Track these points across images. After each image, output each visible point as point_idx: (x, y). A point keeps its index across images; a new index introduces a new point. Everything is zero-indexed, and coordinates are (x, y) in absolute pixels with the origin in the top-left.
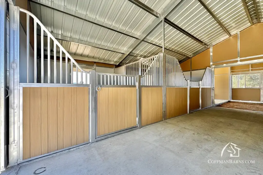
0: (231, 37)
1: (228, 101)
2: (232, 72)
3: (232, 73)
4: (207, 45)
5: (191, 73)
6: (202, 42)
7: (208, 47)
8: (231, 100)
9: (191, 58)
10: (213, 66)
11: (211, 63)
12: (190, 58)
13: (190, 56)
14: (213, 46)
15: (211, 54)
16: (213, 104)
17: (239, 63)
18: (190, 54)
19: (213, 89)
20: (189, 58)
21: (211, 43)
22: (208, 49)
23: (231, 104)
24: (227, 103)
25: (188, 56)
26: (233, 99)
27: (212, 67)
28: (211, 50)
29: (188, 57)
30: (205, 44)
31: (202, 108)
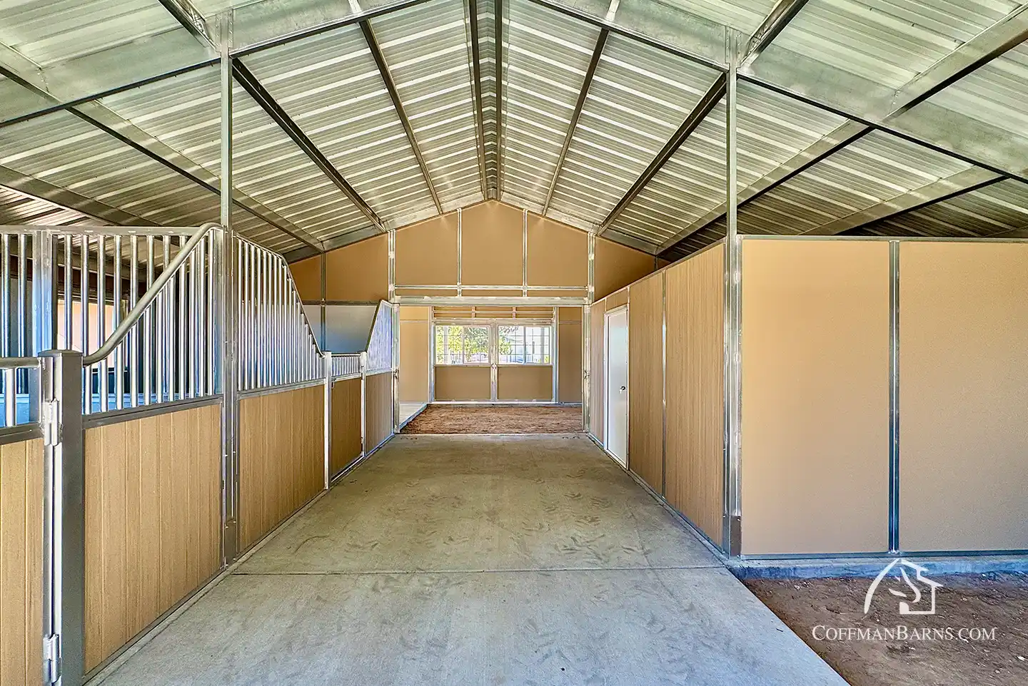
0: (442, 217)
1: (425, 405)
2: (435, 315)
3: (435, 318)
4: (379, 219)
5: (323, 310)
6: (365, 205)
7: (383, 228)
8: (433, 403)
9: (325, 252)
10: (397, 299)
11: (391, 288)
12: (320, 253)
13: (318, 246)
14: (396, 229)
15: (392, 255)
16: (396, 426)
17: (460, 299)
18: (320, 238)
19: (396, 375)
20: (318, 252)
21: (391, 217)
22: (383, 233)
23: (435, 414)
24: (424, 412)
25: (311, 242)
26: (436, 398)
27: (392, 301)
28: (391, 240)
29: (310, 246)
30: (374, 215)
31: (367, 452)
